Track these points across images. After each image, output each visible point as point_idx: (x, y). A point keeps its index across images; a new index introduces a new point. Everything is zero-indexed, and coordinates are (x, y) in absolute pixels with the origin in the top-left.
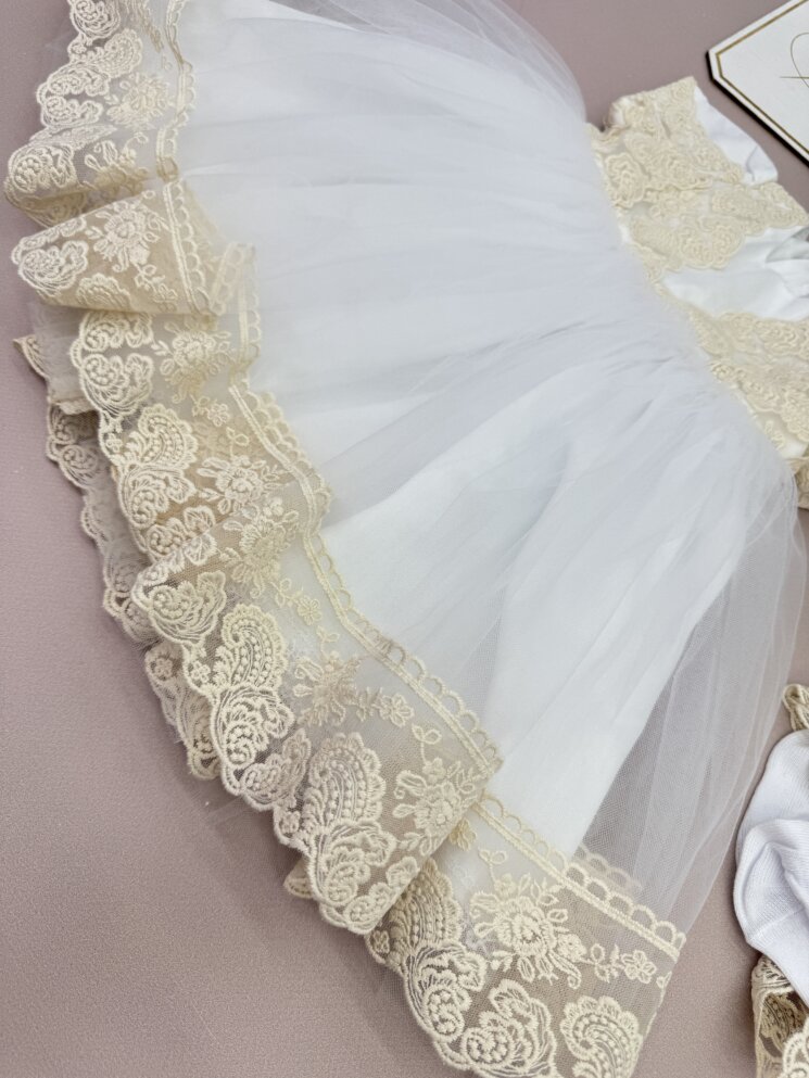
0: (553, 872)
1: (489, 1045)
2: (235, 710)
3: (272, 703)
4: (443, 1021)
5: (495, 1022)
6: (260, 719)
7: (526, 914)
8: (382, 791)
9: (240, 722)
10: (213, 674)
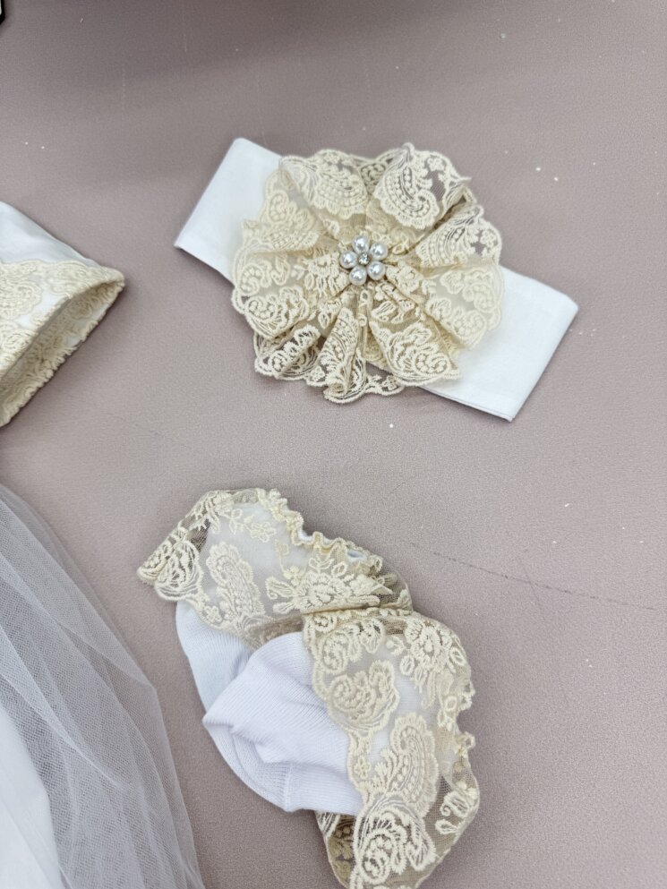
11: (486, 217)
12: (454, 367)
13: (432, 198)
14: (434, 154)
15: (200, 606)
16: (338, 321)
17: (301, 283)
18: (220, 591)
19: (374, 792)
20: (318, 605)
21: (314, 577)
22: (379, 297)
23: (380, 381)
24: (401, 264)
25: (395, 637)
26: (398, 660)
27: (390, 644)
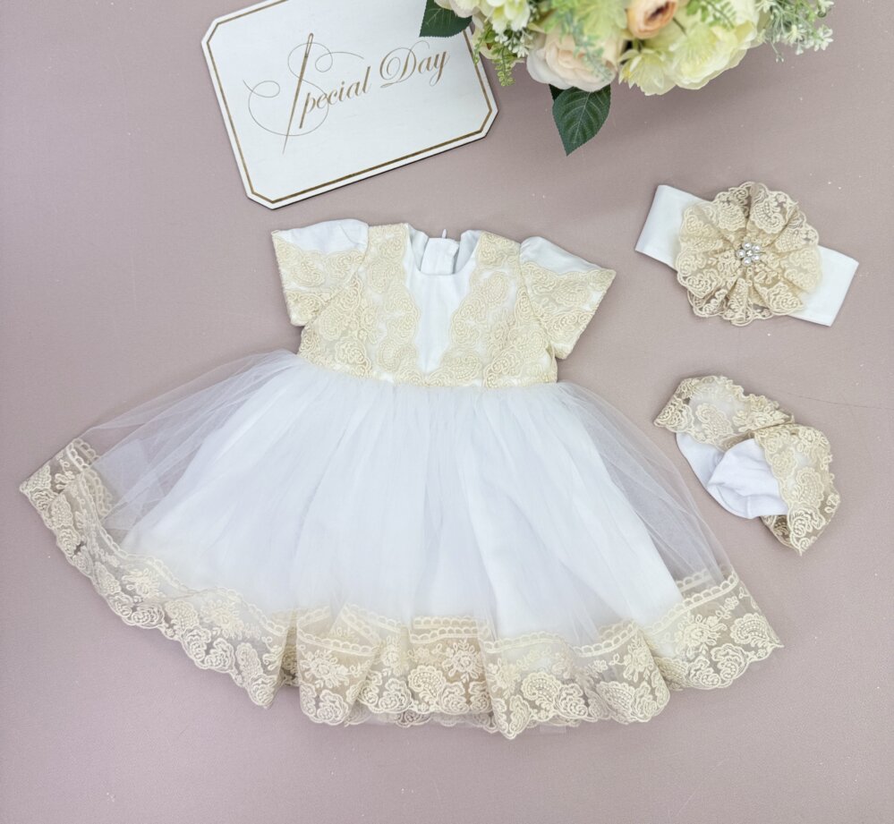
0: (682, 612)
1: (729, 671)
2: (563, 706)
3: (567, 689)
4: (713, 681)
5: (723, 664)
6: (571, 697)
7: (692, 631)
8: (627, 685)
9: (569, 705)
10: (546, 710)
11: (808, 222)
12: (801, 304)
13: (780, 217)
14: (780, 192)
15: (693, 434)
16: (737, 286)
17: (715, 267)
18: (703, 426)
19: (793, 502)
20: (759, 426)
21: (757, 414)
22: (757, 270)
23: (760, 312)
24: (768, 252)
25: (794, 436)
26: (795, 446)
27: (792, 439)
